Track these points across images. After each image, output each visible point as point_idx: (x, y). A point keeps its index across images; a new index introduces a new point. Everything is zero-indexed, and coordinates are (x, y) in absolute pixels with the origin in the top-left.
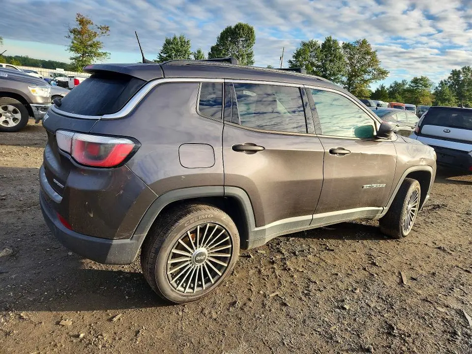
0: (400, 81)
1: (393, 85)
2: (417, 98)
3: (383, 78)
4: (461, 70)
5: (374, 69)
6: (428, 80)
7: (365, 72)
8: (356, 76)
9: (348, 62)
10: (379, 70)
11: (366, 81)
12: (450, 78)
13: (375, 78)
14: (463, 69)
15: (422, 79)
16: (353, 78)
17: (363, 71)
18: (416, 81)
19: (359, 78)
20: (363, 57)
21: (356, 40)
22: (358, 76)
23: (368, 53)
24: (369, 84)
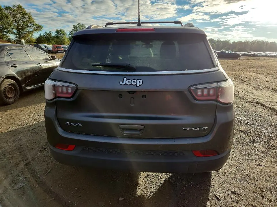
0: (48, 32)
1: (44, 34)
2: (62, 41)
3: (40, 30)
4: (77, 25)
5: (33, 24)
6: (64, 31)
7: (28, 26)
8: (23, 29)
9: (12, 19)
10: (36, 25)
11: (30, 32)
12: (73, 29)
13: (35, 30)
14: (78, 25)
15: (60, 31)
16: (21, 30)
17: (26, 25)
18: (57, 32)
19: (25, 30)
20: (22, 17)
21: (13, 5)
22: (24, 29)
23: (25, 14)
24: (33, 34)
